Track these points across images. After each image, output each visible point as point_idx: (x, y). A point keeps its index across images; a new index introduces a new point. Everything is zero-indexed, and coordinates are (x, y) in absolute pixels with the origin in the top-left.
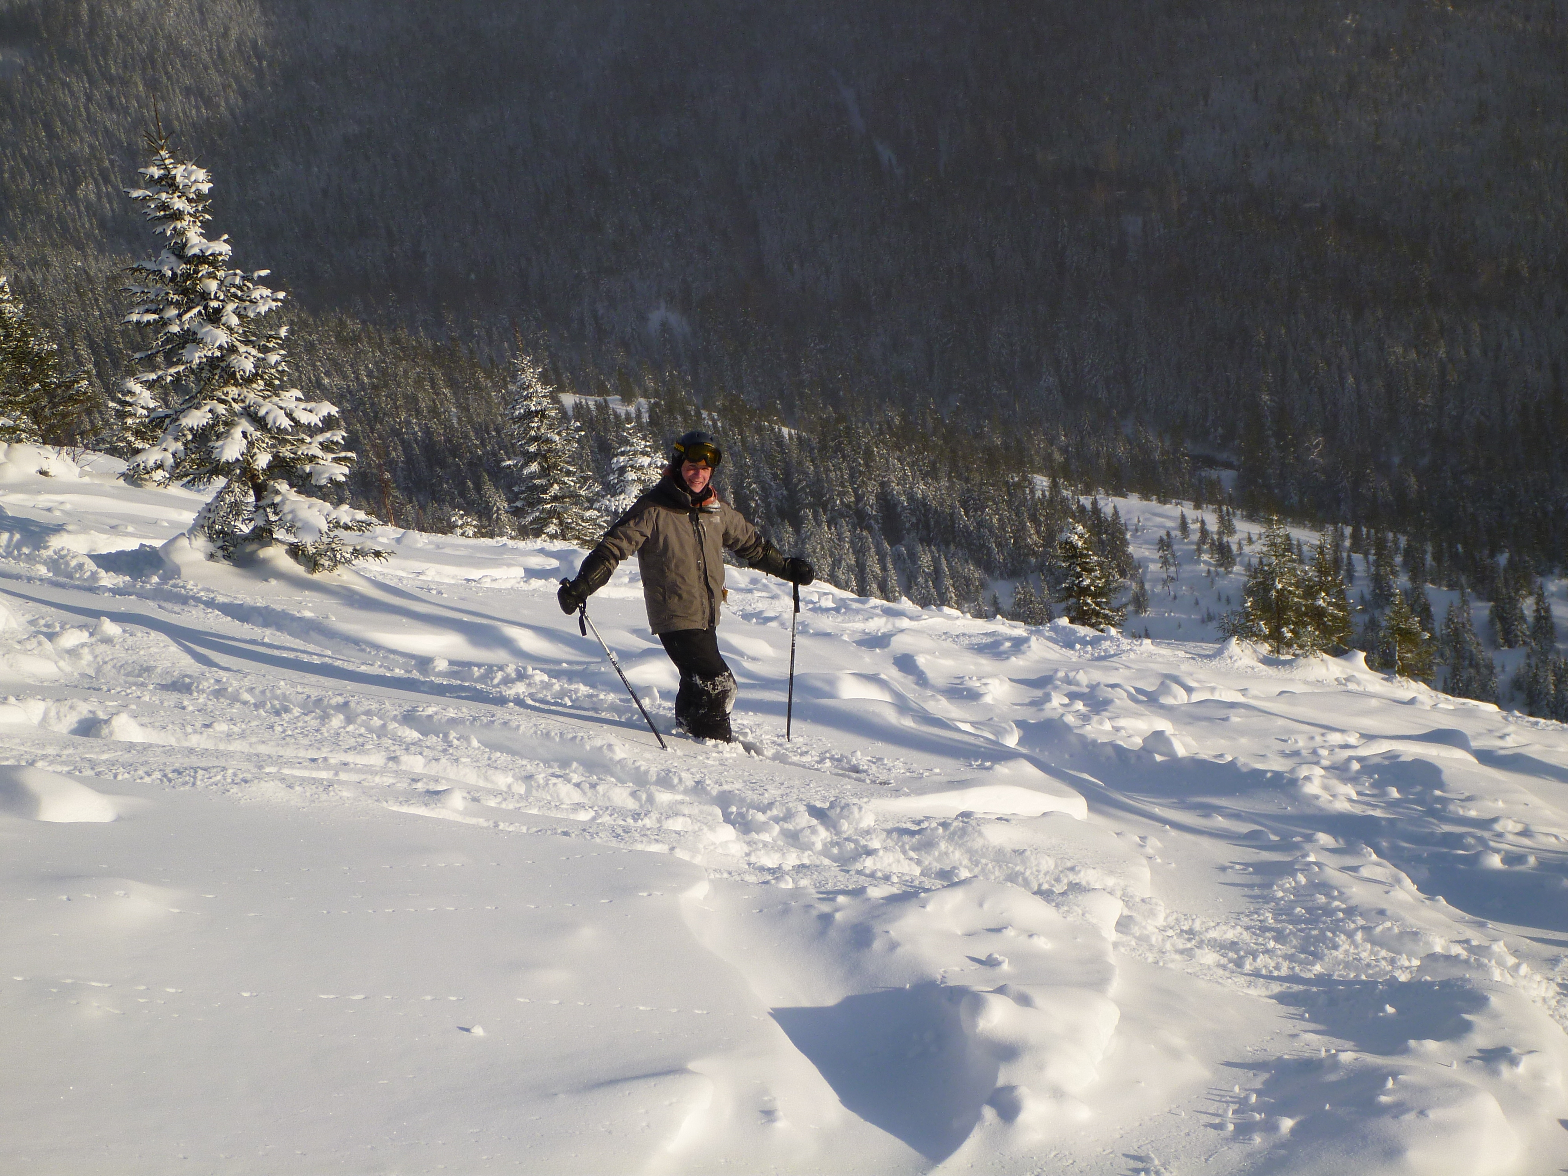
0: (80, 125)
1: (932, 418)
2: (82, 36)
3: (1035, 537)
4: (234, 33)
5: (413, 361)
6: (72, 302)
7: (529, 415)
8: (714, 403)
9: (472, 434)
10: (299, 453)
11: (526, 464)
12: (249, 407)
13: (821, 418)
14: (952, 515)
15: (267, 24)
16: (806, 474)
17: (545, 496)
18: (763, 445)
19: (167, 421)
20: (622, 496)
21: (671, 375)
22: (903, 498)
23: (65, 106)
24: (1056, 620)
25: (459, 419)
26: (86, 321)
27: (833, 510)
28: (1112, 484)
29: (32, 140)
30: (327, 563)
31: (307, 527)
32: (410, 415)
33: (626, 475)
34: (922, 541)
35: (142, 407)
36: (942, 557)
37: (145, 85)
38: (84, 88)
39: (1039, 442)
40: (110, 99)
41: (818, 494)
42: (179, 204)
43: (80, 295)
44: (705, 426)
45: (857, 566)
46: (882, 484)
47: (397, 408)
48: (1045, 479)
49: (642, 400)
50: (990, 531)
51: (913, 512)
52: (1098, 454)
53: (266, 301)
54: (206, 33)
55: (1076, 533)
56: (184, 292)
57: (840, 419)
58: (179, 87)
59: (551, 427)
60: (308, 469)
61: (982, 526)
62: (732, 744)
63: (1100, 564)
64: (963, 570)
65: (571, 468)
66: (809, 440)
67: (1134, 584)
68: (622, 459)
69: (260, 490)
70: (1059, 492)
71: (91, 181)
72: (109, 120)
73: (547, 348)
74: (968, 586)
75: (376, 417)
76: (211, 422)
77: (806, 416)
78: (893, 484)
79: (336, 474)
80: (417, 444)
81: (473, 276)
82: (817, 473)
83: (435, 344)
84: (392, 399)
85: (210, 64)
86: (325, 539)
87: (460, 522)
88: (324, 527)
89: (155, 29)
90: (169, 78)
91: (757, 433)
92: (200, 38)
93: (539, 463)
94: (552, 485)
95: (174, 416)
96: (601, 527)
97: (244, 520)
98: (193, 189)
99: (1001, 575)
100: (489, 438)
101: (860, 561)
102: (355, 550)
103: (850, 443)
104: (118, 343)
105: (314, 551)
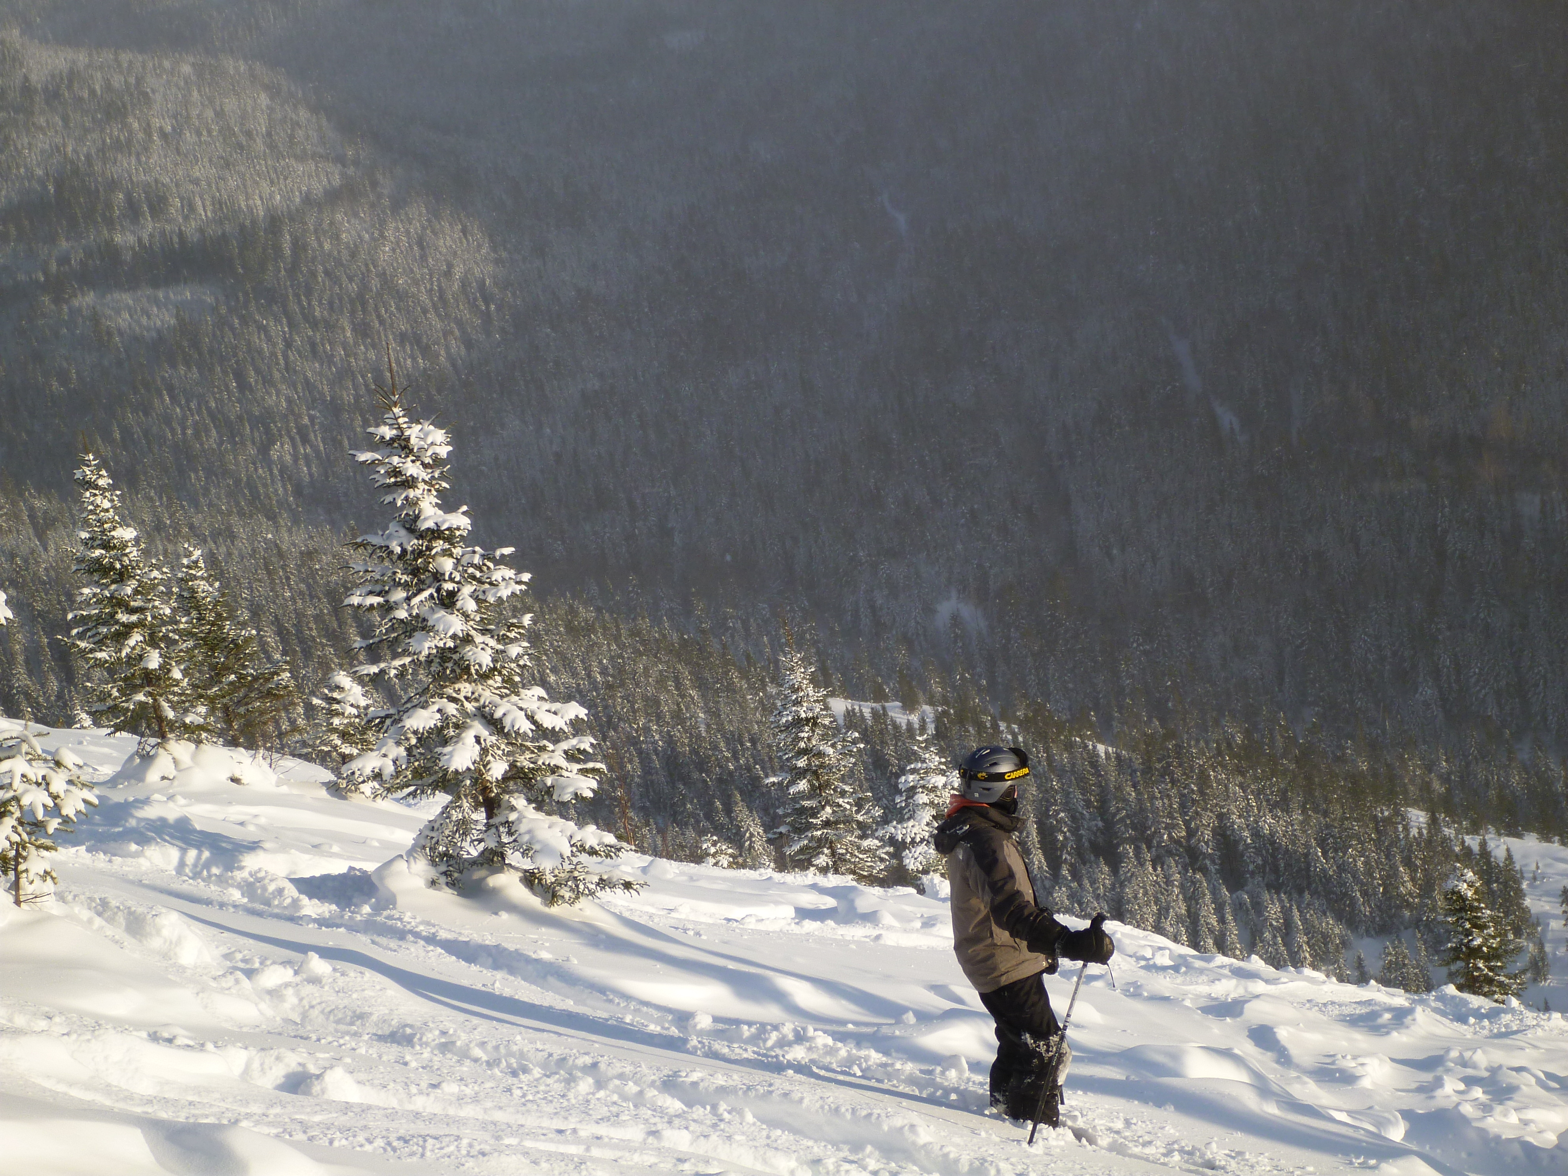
0: (277, 375)
1: (1283, 737)
2: (283, 272)
3: (1409, 885)
4: (458, 272)
5: (656, 657)
6: (260, 581)
7: (798, 723)
8: (1015, 712)
9: (722, 744)
10: (540, 763)
11: (793, 782)
12: (484, 707)
13: (1145, 734)
14: (1306, 855)
15: (498, 262)
16: (1125, 800)
17: (814, 821)
18: (1074, 765)
19: (388, 722)
20: (911, 823)
21: (963, 678)
22: (1246, 834)
23: (260, 352)
24: (1444, 987)
25: (708, 726)
26: (274, 603)
27: (1159, 846)
28: (1504, 821)
29: (221, 392)
30: (567, 895)
31: (547, 850)
32: (650, 721)
33: (916, 797)
34: (1269, 887)
35: (352, 705)
36: (1294, 907)
37: (354, 330)
38: (284, 332)
39: (1414, 767)
40: (313, 345)
41: (1141, 827)
42: (412, 469)
43: (269, 573)
44: (1003, 741)
45: (1189, 917)
46: (1221, 817)
47: (634, 711)
48: (1423, 813)
49: (927, 708)
50: (1354, 877)
51: (1258, 851)
52: (1487, 784)
53: (507, 584)
54: (426, 270)
55: (1465, 881)
56: (415, 572)
57: (1170, 735)
58: (393, 333)
59: (824, 738)
60: (549, 781)
61: (1344, 870)
62: (1060, 1130)
63: (1492, 919)
64: (1320, 924)
65: (847, 788)
66: (1130, 759)
67: (1531, 945)
68: (911, 777)
69: (491, 806)
70: (1439, 830)
71: (286, 439)
72: (311, 369)
73: (815, 643)
74: (1326, 944)
75: (609, 721)
76: (439, 724)
77: (1127, 731)
78: (1234, 817)
79: (582, 789)
80: (657, 755)
81: (728, 558)
82: (1139, 801)
83: (682, 638)
84: (628, 701)
85: (430, 305)
86: (567, 867)
87: (713, 850)
88: (567, 851)
89: (367, 265)
90: (382, 322)
91: (1066, 750)
92: (418, 276)
93: (809, 781)
94: (823, 807)
95: (396, 717)
96: (882, 860)
97: (472, 841)
98: (429, 453)
99: (1367, 931)
100: (743, 750)
101: (1193, 910)
102: (601, 879)
103: (1180, 765)
104: (311, 629)
105: (553, 880)
